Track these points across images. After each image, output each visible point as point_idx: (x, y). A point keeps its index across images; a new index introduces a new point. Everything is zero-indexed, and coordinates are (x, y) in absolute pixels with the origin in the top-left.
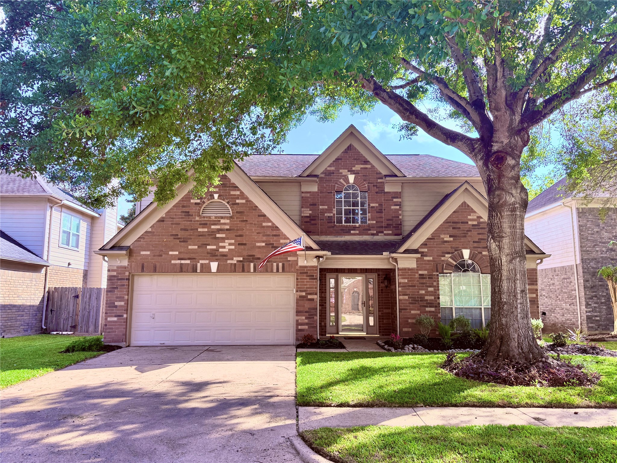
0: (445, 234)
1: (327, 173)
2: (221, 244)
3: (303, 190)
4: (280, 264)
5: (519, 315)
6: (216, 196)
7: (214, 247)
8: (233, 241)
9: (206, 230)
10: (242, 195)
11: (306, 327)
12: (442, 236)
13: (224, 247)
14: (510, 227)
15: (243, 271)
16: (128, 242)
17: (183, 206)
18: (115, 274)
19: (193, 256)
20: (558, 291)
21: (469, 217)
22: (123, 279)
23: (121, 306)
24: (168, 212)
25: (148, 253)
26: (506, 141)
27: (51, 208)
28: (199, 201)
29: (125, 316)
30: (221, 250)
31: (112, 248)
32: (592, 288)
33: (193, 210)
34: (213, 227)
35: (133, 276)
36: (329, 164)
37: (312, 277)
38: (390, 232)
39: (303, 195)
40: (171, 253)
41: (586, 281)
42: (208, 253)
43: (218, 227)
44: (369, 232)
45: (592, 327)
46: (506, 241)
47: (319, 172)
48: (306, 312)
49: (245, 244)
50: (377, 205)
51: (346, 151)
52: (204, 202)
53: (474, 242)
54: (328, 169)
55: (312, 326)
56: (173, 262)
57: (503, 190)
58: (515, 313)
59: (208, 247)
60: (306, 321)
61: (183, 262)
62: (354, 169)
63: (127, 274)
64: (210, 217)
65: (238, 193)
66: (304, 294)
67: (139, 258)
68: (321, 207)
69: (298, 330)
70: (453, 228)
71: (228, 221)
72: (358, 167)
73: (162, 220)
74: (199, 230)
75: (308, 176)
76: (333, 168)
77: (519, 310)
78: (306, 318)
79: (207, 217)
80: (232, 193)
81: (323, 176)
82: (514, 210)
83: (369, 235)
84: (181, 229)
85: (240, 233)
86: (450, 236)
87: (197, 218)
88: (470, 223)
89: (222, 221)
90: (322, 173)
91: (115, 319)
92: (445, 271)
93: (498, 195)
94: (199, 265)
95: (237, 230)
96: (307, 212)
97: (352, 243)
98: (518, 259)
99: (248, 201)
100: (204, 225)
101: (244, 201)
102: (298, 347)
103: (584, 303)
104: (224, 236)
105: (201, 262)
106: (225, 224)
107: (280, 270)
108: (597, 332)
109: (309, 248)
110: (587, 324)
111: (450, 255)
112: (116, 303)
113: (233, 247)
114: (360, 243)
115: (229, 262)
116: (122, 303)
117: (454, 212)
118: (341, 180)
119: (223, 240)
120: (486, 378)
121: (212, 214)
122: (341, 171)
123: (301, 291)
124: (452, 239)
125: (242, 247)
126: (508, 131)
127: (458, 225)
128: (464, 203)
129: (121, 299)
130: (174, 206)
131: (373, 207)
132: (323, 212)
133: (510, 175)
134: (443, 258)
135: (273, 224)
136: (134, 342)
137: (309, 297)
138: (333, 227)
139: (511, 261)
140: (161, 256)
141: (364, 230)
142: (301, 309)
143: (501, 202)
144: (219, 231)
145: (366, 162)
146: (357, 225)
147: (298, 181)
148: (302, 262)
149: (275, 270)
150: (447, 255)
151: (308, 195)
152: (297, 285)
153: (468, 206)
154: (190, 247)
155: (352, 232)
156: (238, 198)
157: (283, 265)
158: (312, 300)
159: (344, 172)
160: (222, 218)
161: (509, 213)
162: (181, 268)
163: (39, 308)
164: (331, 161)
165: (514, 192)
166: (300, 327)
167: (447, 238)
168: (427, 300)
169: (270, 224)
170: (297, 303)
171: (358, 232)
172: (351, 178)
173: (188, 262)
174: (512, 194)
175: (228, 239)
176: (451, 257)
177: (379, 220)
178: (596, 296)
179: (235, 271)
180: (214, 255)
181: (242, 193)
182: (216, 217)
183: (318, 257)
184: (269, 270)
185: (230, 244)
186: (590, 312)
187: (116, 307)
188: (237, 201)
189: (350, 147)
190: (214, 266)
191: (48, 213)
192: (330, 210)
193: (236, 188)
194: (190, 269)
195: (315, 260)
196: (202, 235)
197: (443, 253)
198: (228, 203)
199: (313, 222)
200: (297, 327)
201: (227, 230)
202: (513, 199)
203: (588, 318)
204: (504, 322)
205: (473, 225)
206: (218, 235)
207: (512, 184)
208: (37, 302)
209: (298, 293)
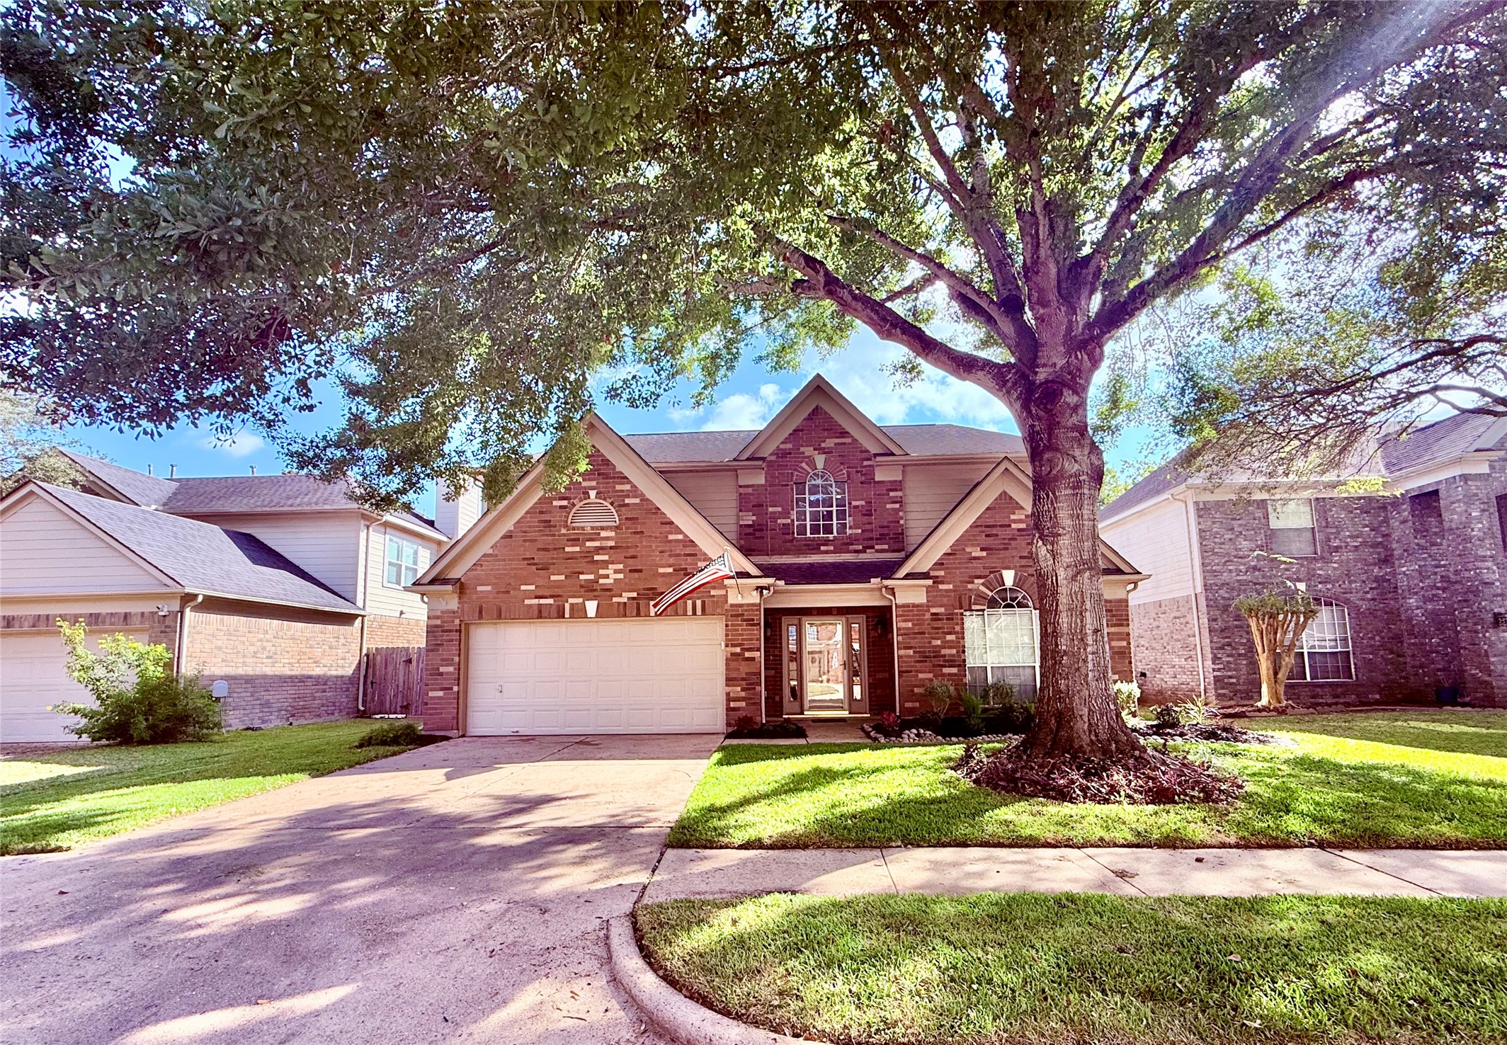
0: (973, 545)
1: (781, 454)
2: (602, 572)
3: (741, 483)
4: (699, 603)
5: (1090, 674)
6: (593, 494)
7: (591, 577)
8: (621, 566)
9: (577, 549)
10: (635, 491)
11: (743, 704)
12: (968, 550)
13: (607, 577)
14: (1072, 516)
15: (638, 615)
16: (456, 573)
17: (541, 512)
18: (438, 622)
19: (559, 591)
20: (1166, 639)
21: (1013, 517)
22: (451, 631)
23: (448, 673)
24: (518, 522)
25: (489, 588)
26: (1060, 362)
27: (368, 527)
28: (565, 503)
29: (456, 688)
30: (601, 581)
31: (432, 582)
32: (1222, 631)
33: (556, 518)
34: (588, 544)
35: (467, 625)
36: (782, 439)
37: (751, 622)
38: (886, 547)
39: (742, 490)
40: (523, 588)
41: (1212, 620)
42: (582, 586)
43: (597, 544)
44: (851, 547)
45: (1224, 695)
46: (1064, 541)
47: (767, 452)
48: (743, 679)
49: (640, 571)
50: (863, 503)
51: (809, 418)
52: (574, 505)
53: (1021, 557)
54: (782, 446)
55: (753, 702)
56: (527, 602)
57: (1057, 450)
58: (1083, 671)
59: (582, 577)
60: (743, 694)
61: (543, 601)
62: (823, 445)
63: (457, 622)
64: (583, 528)
65: (628, 487)
66: (738, 650)
67: (474, 597)
68: (770, 509)
69: (729, 709)
70: (987, 536)
71: (612, 534)
72: (830, 443)
73: (508, 536)
74: (567, 549)
75: (748, 459)
76: (789, 446)
77: (1090, 666)
78: (743, 690)
79: (578, 528)
80: (618, 487)
81: (773, 458)
82: (1078, 486)
83: (850, 552)
84: (539, 549)
85: (631, 552)
86: (982, 549)
87: (564, 531)
88: (1014, 526)
89: (603, 534)
90: (771, 454)
91: (441, 693)
92: (974, 607)
93: (1049, 461)
94: (567, 606)
95: (628, 547)
96: (749, 519)
97: (823, 566)
98: (1087, 574)
99: (644, 500)
100: (575, 541)
101: (637, 501)
102: (729, 736)
103: (1210, 656)
104: (606, 558)
105: (571, 601)
106: (607, 539)
107: (699, 611)
108: (1232, 703)
109: (746, 575)
110: (1216, 689)
111: (981, 581)
112: (442, 669)
113: (621, 576)
114: (834, 566)
115: (615, 600)
116: (451, 669)
117: (988, 509)
118: (804, 465)
119: (605, 564)
120: (1029, 790)
121: (586, 523)
122: (802, 449)
123: (733, 645)
124: (984, 554)
125: (636, 575)
127: (994, 531)
128: (1005, 493)
129: (448, 662)
130: (527, 513)
131: (856, 507)
132: (774, 517)
133: (1070, 423)
134: (970, 586)
135: (686, 536)
136: (470, 730)
137: (747, 654)
138: (792, 541)
139: (1074, 578)
140: (508, 592)
141: (843, 545)
142: (734, 675)
143: (1054, 472)
144: (599, 550)
145: (844, 434)
146: (831, 536)
147: (730, 470)
148: (734, 598)
149: (690, 612)
150: (976, 581)
151: (750, 490)
152: (727, 635)
153: (1011, 498)
154: (553, 578)
155: (823, 548)
156: (628, 496)
157: (703, 603)
158: (753, 659)
159: (808, 451)
160: (603, 528)
161: (1069, 491)
162: (540, 611)
163: (353, 680)
164: (786, 435)
165: (1077, 453)
166: (732, 705)
167: (977, 553)
168: (944, 656)
169: (680, 537)
170: (727, 665)
171: (832, 548)
172: (820, 460)
173: (551, 601)
174: (1074, 457)
175: (613, 562)
176: (983, 584)
177: (868, 527)
178: (1229, 644)
179: (625, 616)
180: (590, 590)
181: (634, 486)
182: (592, 528)
183: (760, 589)
184: (680, 611)
185: (616, 572)
186: (1219, 670)
187: (441, 674)
188: (627, 501)
189: (816, 411)
190: (591, 607)
191: (363, 535)
192: (786, 514)
193: (624, 479)
194: (554, 613)
195: (755, 593)
196: (571, 557)
197: (970, 577)
198: (612, 504)
199: (758, 534)
200: (728, 705)
201: (611, 548)
202: (1076, 466)
203: (1217, 680)
204: (1063, 687)
205: (1019, 530)
206: (596, 558)
207: (1074, 438)
208: (349, 671)
209: (729, 649)
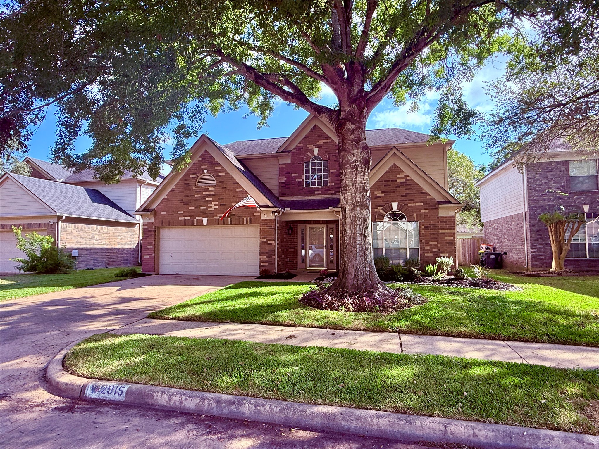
0: (378, 191)
1: (298, 149)
2: (209, 205)
3: (280, 163)
4: (249, 218)
5: (358, 254)
6: (206, 171)
7: (205, 208)
8: (217, 203)
9: (200, 196)
10: (223, 170)
11: (267, 264)
12: (376, 193)
13: (211, 207)
14: (352, 181)
15: (224, 224)
16: (154, 207)
17: (185, 180)
18: (147, 227)
19: (192, 214)
21: (398, 176)
22: (151, 231)
23: (151, 248)
24: (177, 184)
25: (165, 213)
26: (347, 110)
27: (140, 186)
28: (195, 176)
29: (153, 255)
30: (209, 209)
31: (143, 211)
32: (538, 231)
33: (191, 182)
34: (204, 193)
35: (159, 229)
36: (299, 141)
37: (271, 228)
39: (280, 166)
40: (179, 212)
42: (201, 212)
43: (207, 193)
44: (329, 192)
46: (349, 193)
47: (292, 148)
48: (267, 253)
49: (225, 205)
50: (335, 170)
51: (311, 131)
52: (198, 177)
53: (401, 196)
54: (299, 145)
55: (272, 263)
56: (180, 218)
57: (345, 151)
58: (355, 252)
59: (201, 208)
60: (267, 259)
61: (186, 218)
62: (317, 144)
63: (154, 227)
64: (201, 187)
65: (220, 168)
66: (265, 240)
67: (160, 216)
68: (293, 175)
69: (261, 266)
70: (385, 186)
71: (213, 189)
72: (321, 142)
73: (172, 190)
74: (196, 196)
75: (282, 152)
76: (302, 145)
77: (358, 250)
78: (267, 257)
79: (200, 187)
80: (216, 168)
81: (295, 151)
82: (355, 167)
83: (329, 194)
84: (185, 196)
85: (221, 197)
86: (382, 193)
87: (194, 188)
88: (398, 181)
89: (210, 189)
90: (294, 149)
91: (148, 257)
92: (377, 220)
93: (342, 156)
94: (195, 220)
95: (220, 195)
96: (284, 180)
97: (314, 201)
98: (359, 208)
99: (227, 173)
100: (199, 192)
101: (224, 174)
102: (258, 278)
103: (530, 244)
104: (211, 199)
105: (197, 218)
106: (212, 191)
107: (249, 223)
108: (541, 269)
109: (267, 206)
110: (532, 262)
111: (382, 208)
112: (148, 247)
113: (217, 207)
114: (319, 201)
115: (215, 217)
116: (152, 247)
117: (386, 173)
118: (308, 153)
119: (210, 202)
121: (203, 184)
122: (308, 146)
123: (263, 238)
124: (383, 194)
125: (223, 207)
126: (348, 101)
127: (389, 183)
128: (395, 164)
129: (150, 244)
130: (180, 180)
131: (332, 173)
132: (295, 178)
133: (351, 138)
134: (376, 210)
135: (244, 189)
136: (161, 272)
137: (269, 242)
138: (302, 189)
139: (352, 210)
140: (173, 214)
141: (325, 191)
142: (263, 251)
143: (344, 161)
144: (208, 196)
145: (328, 137)
146: (320, 187)
147: (275, 157)
148: (264, 217)
149: (245, 223)
150: (379, 208)
151: (284, 166)
152: (260, 233)
153: (398, 167)
154: (190, 208)
155: (316, 192)
156: (220, 172)
157: (251, 219)
158: (271, 244)
159: (311, 147)
160: (209, 186)
161: (351, 170)
162: (185, 223)
163: (136, 250)
164: (301, 140)
165: (355, 152)
166: (262, 264)
167: (380, 194)
169: (241, 189)
170: (260, 246)
171: (320, 192)
172: (316, 151)
173: (189, 218)
174: (353, 154)
175: (214, 201)
176: (382, 209)
177: (337, 182)
178: (541, 239)
179: (218, 224)
180: (205, 214)
181: (222, 167)
182: (205, 186)
183: (273, 212)
184: (241, 223)
185: (215, 205)
186: (534, 252)
187: (148, 249)
188: (220, 174)
189: (315, 127)
190: (205, 221)
191: (138, 189)
192: (300, 177)
193: (218, 164)
194: (190, 224)
195: (271, 214)
196: (197, 199)
197: (376, 206)
198: (213, 175)
199: (287, 186)
200: (260, 264)
201: (213, 195)
202: (354, 158)
203: (533, 257)
205: (401, 183)
206: (207, 199)
207: (353, 145)
208: (134, 247)
209: (261, 239)
